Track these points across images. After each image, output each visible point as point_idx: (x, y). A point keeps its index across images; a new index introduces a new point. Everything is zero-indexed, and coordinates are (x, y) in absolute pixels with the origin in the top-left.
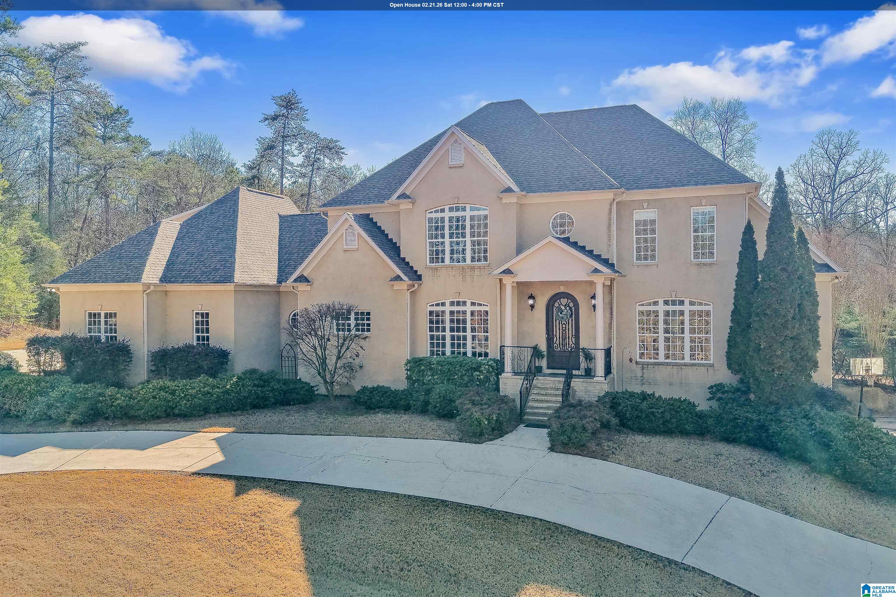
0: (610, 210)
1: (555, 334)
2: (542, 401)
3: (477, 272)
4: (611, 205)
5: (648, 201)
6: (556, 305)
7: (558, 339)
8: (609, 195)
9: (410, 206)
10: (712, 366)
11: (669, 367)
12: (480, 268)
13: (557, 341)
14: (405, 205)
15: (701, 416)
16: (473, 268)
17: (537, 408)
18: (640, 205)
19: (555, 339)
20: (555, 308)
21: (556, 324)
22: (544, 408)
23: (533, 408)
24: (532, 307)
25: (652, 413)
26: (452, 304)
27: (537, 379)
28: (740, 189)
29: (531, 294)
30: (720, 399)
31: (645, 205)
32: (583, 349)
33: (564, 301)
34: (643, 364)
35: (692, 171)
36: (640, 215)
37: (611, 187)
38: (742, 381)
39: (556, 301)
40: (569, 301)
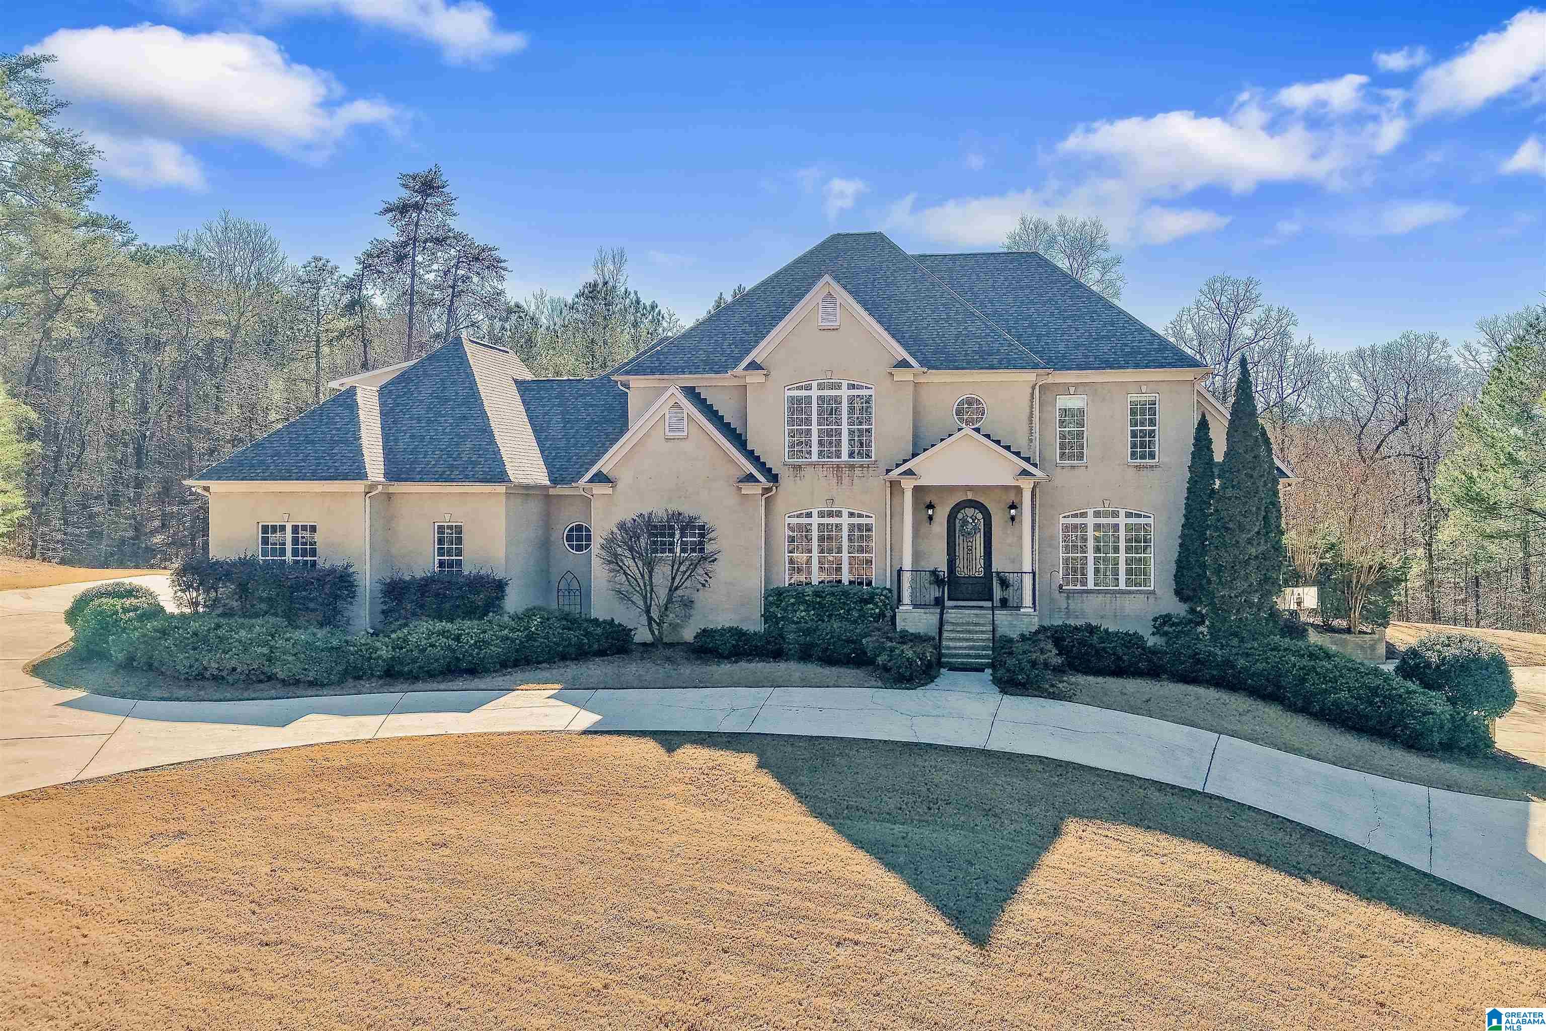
0: (1032, 394)
1: (957, 554)
2: (960, 640)
3: (858, 472)
4: (1033, 388)
5: (1076, 385)
6: (960, 516)
7: (962, 560)
8: (1029, 377)
9: (762, 379)
10: (1153, 592)
11: (1100, 596)
12: (862, 466)
13: (959, 563)
14: (754, 378)
15: (1154, 651)
16: (852, 467)
17: (955, 648)
18: (1065, 389)
19: (958, 561)
20: (957, 521)
21: (959, 540)
22: (965, 648)
23: (949, 648)
24: (931, 518)
25: (1104, 649)
26: (821, 515)
27: (947, 612)
28: (1187, 374)
29: (931, 502)
30: (1166, 634)
31: (1072, 390)
32: (998, 573)
33: (970, 512)
34: (1069, 592)
35: (1127, 350)
36: (1065, 402)
37: (1036, 366)
38: (1192, 611)
39: (959, 512)
40: (977, 511)
